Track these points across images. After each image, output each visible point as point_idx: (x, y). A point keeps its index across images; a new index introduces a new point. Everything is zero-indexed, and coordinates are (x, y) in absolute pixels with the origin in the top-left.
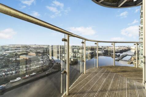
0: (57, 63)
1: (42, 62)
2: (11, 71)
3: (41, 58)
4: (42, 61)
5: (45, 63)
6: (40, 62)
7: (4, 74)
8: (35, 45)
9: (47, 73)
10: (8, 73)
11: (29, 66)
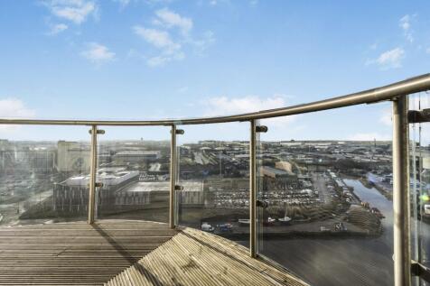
0: (367, 206)
1: (308, 191)
2: (242, 198)
3: (306, 179)
4: (310, 188)
5: (317, 196)
6: (304, 191)
7: (230, 201)
8: (292, 141)
9: (322, 229)
10: (237, 201)
11: (276, 195)
